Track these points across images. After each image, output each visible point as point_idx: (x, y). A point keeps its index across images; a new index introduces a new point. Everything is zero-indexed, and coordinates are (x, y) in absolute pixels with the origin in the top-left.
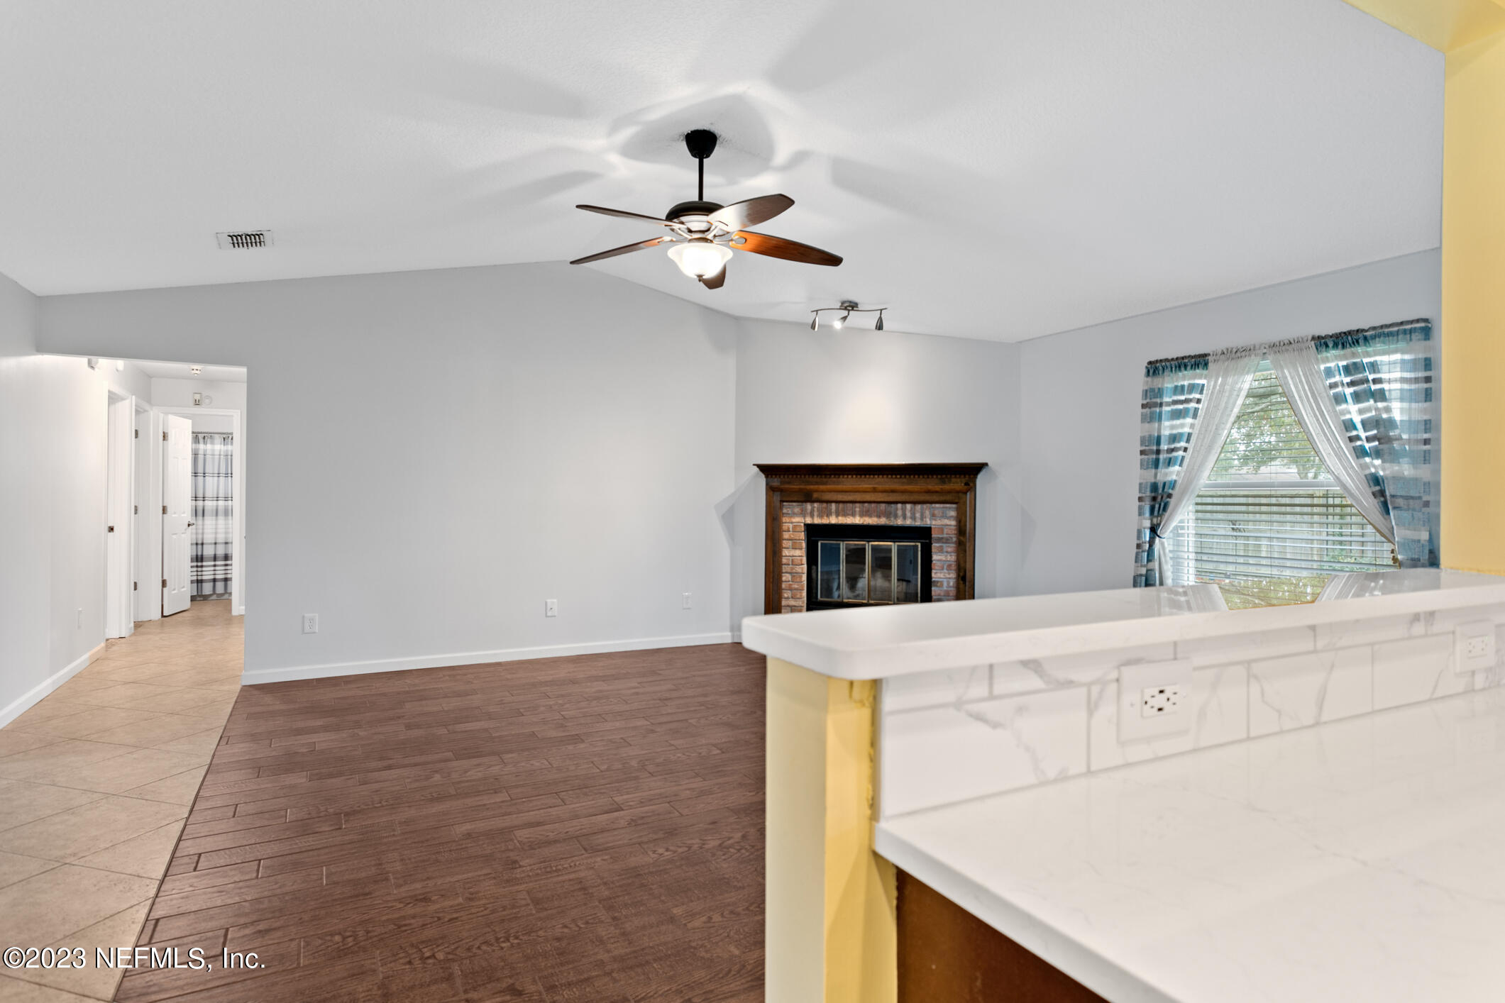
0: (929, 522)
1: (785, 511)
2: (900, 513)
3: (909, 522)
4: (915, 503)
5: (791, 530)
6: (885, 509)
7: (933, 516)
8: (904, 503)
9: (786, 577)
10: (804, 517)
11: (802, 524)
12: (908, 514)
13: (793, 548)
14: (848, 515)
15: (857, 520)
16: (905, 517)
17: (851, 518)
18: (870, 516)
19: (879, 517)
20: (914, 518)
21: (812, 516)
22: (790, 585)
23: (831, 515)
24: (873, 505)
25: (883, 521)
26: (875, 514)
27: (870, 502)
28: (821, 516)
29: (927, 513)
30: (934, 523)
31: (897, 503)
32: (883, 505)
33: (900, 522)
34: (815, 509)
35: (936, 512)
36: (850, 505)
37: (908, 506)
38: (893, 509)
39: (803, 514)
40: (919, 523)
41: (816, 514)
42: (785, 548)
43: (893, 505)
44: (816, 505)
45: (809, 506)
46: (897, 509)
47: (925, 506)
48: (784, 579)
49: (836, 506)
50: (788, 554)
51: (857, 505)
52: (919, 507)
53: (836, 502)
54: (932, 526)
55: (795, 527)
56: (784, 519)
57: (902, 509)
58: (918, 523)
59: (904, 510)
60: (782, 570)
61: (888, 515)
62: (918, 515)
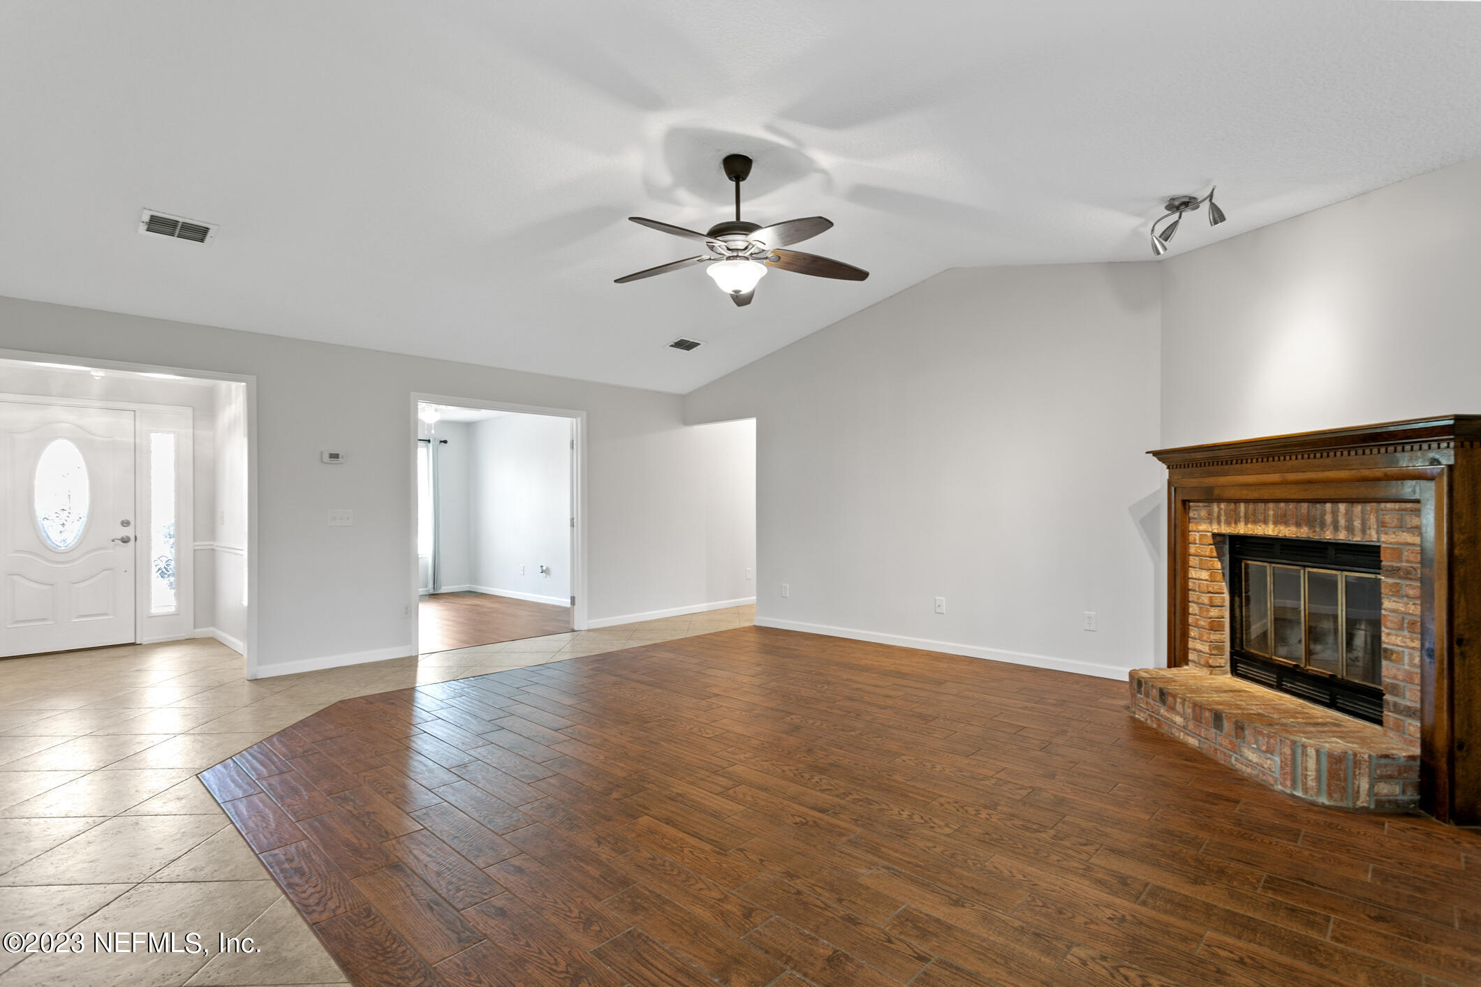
0: (1374, 537)
1: (1191, 515)
2: (1328, 518)
3: (1342, 536)
4: (1352, 501)
5: (1197, 542)
6: (1308, 513)
7: (1382, 525)
8: (1335, 501)
9: (1193, 608)
10: (1211, 523)
11: (1209, 534)
12: (1342, 522)
13: (1200, 568)
14: (1259, 521)
15: (1270, 530)
16: (1336, 528)
17: (1263, 526)
18: (1286, 524)
19: (1298, 525)
20: (1350, 529)
21: (1219, 523)
22: (1197, 620)
23: (1240, 521)
24: (1291, 506)
25: (1303, 533)
26: (1294, 520)
27: (1287, 501)
28: (1228, 523)
29: (1372, 520)
30: (1383, 538)
31: (1324, 501)
32: (1305, 505)
33: (1328, 535)
34: (1222, 512)
35: (1388, 518)
36: (1261, 506)
37: (1342, 507)
38: (1318, 512)
39: (1209, 519)
40: (1359, 539)
41: (1223, 518)
42: (1191, 567)
43: (1318, 506)
44: (1223, 506)
45: (1215, 507)
46: (1324, 514)
47: (1369, 507)
48: (1191, 610)
49: (1245, 507)
50: (1194, 576)
51: (1271, 505)
52: (1358, 508)
53: (1247, 501)
54: (1383, 545)
55: (1202, 537)
56: (1192, 526)
57: (1333, 512)
58: (1357, 539)
59: (1335, 513)
60: (1188, 597)
61: (1310, 522)
62: (1357, 523)
